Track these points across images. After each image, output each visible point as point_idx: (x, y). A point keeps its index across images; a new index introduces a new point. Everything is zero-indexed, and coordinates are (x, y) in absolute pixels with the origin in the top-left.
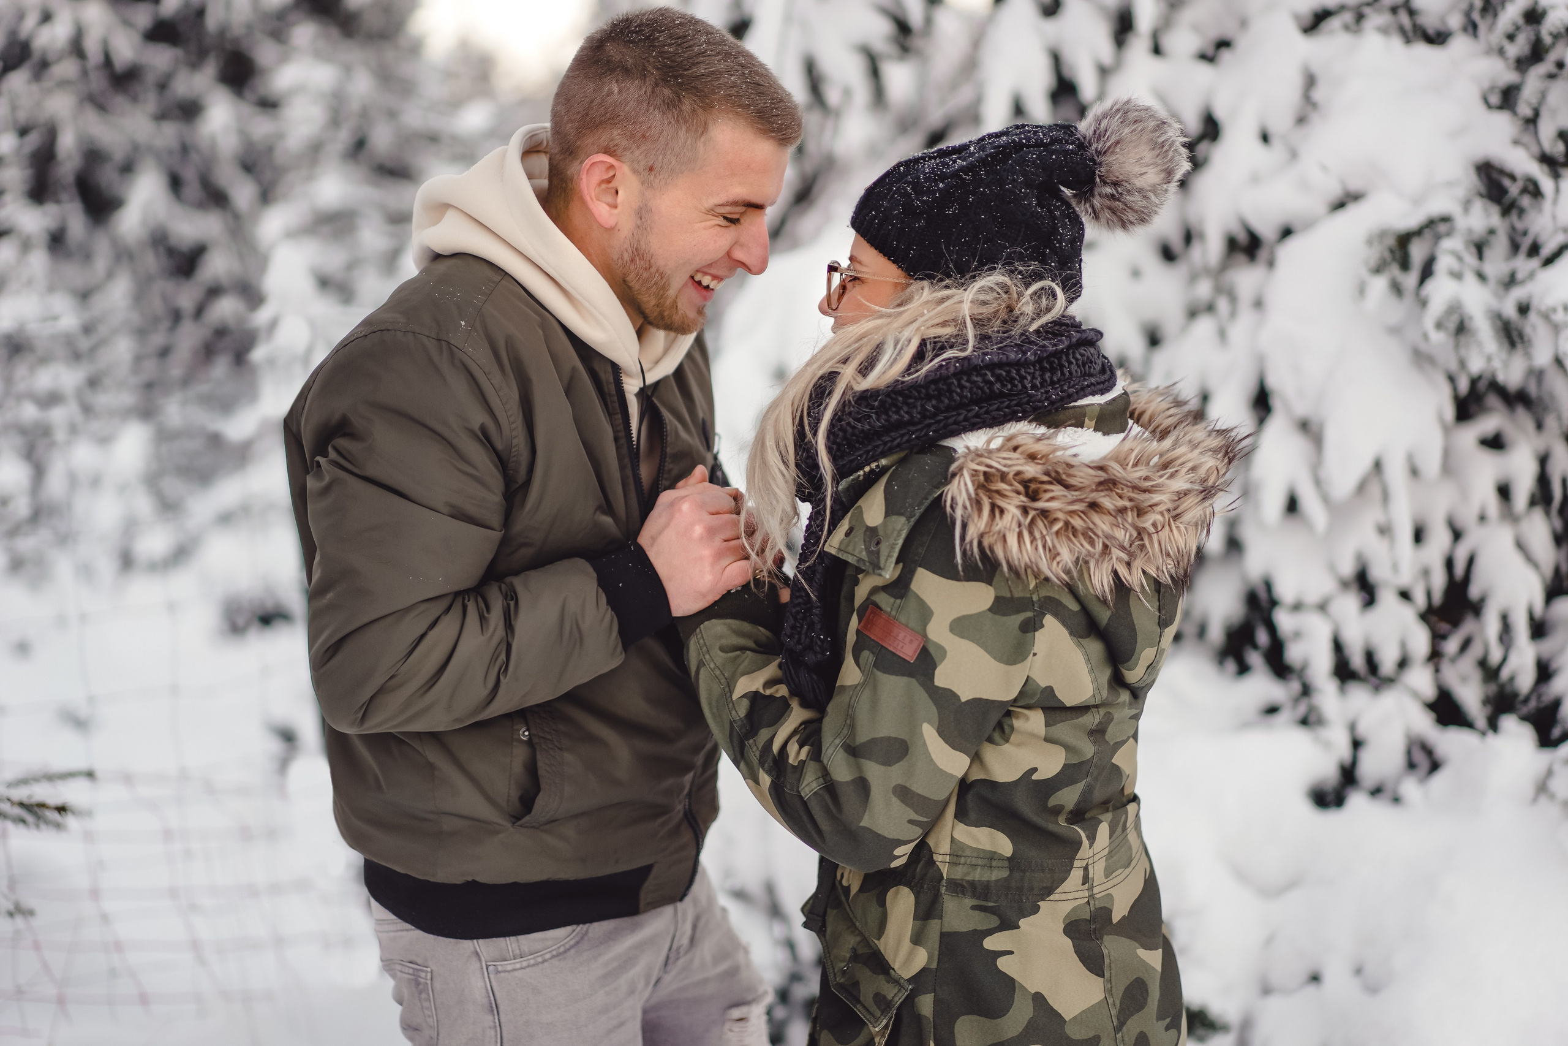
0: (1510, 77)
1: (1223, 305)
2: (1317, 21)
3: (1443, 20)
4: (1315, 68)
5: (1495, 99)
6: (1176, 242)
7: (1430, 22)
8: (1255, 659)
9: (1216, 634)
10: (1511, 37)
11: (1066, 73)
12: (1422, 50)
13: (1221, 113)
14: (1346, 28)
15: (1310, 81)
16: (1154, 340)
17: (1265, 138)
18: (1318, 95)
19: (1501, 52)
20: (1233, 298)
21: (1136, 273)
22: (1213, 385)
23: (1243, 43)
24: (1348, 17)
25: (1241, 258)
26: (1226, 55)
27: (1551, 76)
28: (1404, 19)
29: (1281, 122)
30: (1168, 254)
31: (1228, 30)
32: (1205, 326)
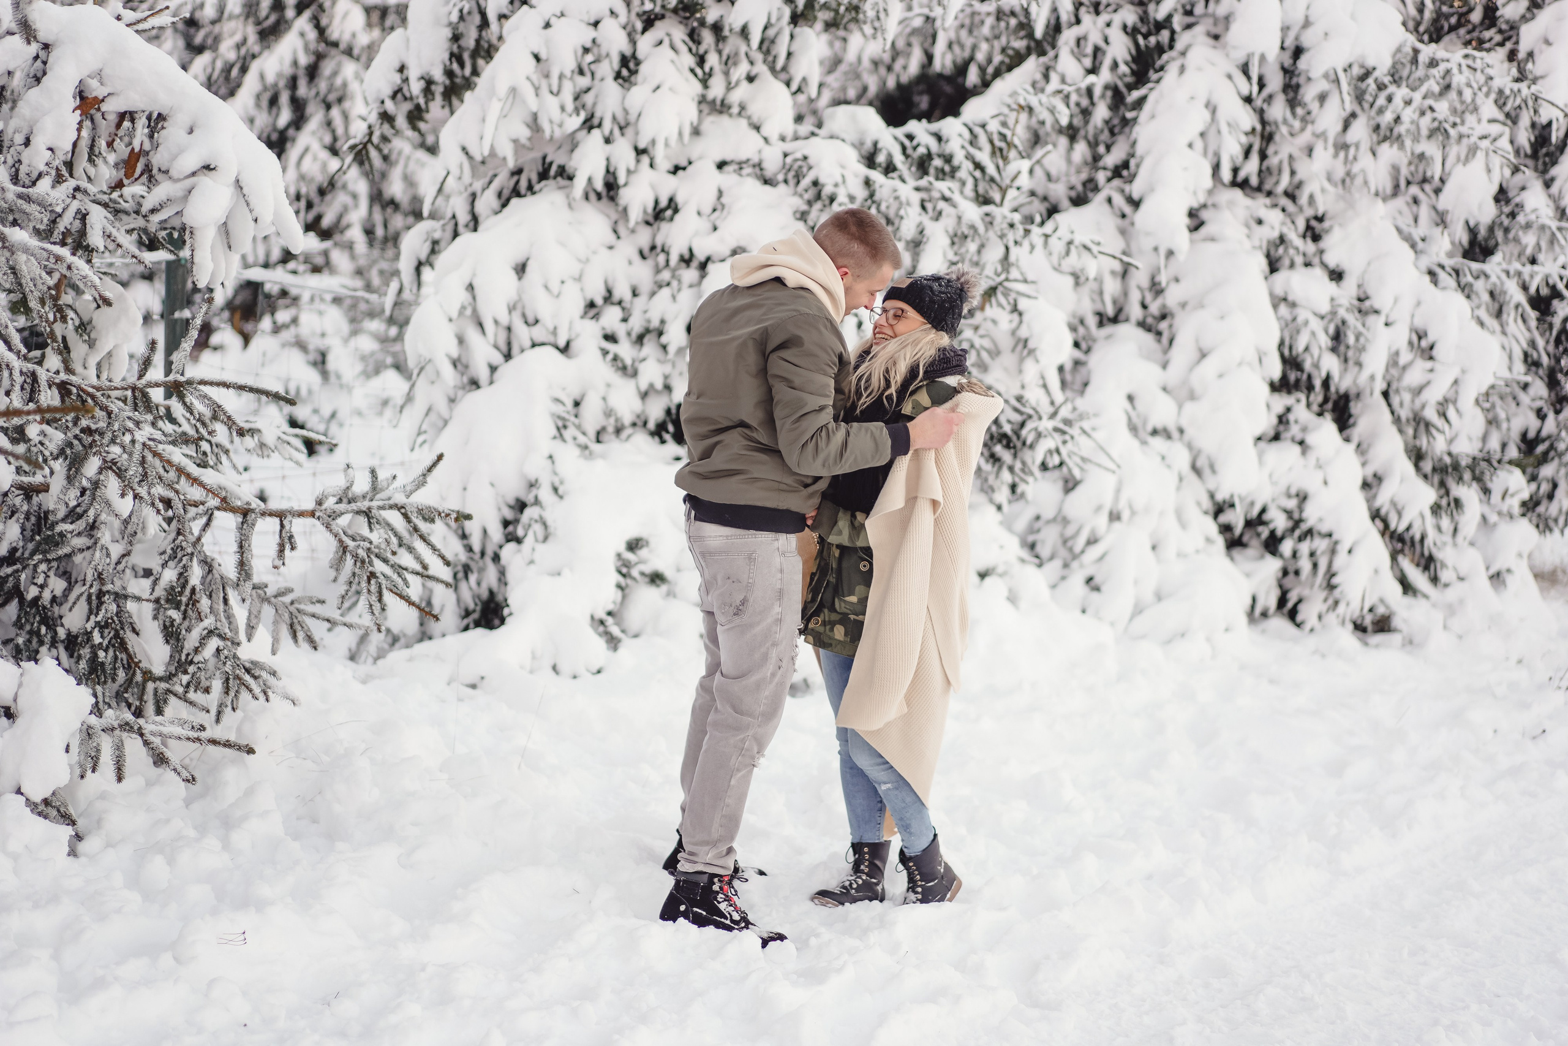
0: (804, 207)
1: (675, 283)
2: (721, 165)
3: (776, 174)
4: (723, 188)
5: (798, 215)
6: (646, 251)
7: (768, 174)
8: (667, 437)
9: (651, 425)
10: (806, 191)
11: (612, 169)
12: (767, 188)
13: (680, 199)
14: (735, 171)
15: (720, 193)
16: (635, 294)
17: (699, 213)
18: (724, 200)
19: (801, 196)
20: (679, 281)
21: (630, 263)
22: (667, 318)
23: (690, 169)
24: (736, 167)
25: (683, 265)
26: (680, 172)
27: (822, 210)
28: (757, 170)
29: (707, 209)
30: (643, 256)
31: (683, 163)
32: (665, 292)
